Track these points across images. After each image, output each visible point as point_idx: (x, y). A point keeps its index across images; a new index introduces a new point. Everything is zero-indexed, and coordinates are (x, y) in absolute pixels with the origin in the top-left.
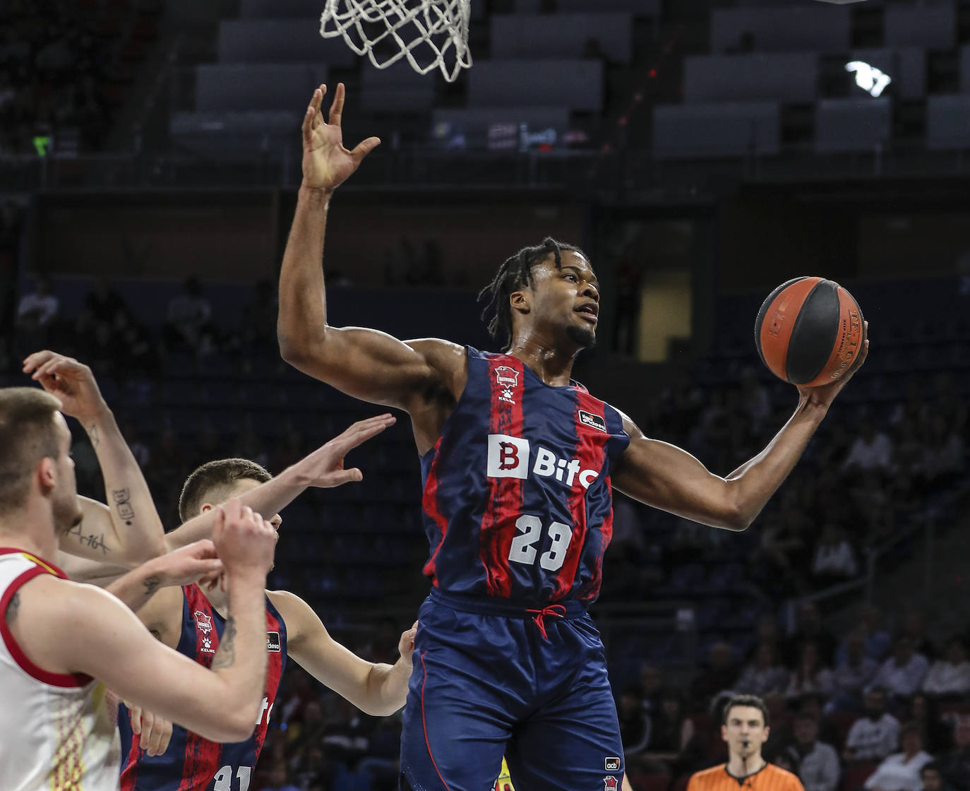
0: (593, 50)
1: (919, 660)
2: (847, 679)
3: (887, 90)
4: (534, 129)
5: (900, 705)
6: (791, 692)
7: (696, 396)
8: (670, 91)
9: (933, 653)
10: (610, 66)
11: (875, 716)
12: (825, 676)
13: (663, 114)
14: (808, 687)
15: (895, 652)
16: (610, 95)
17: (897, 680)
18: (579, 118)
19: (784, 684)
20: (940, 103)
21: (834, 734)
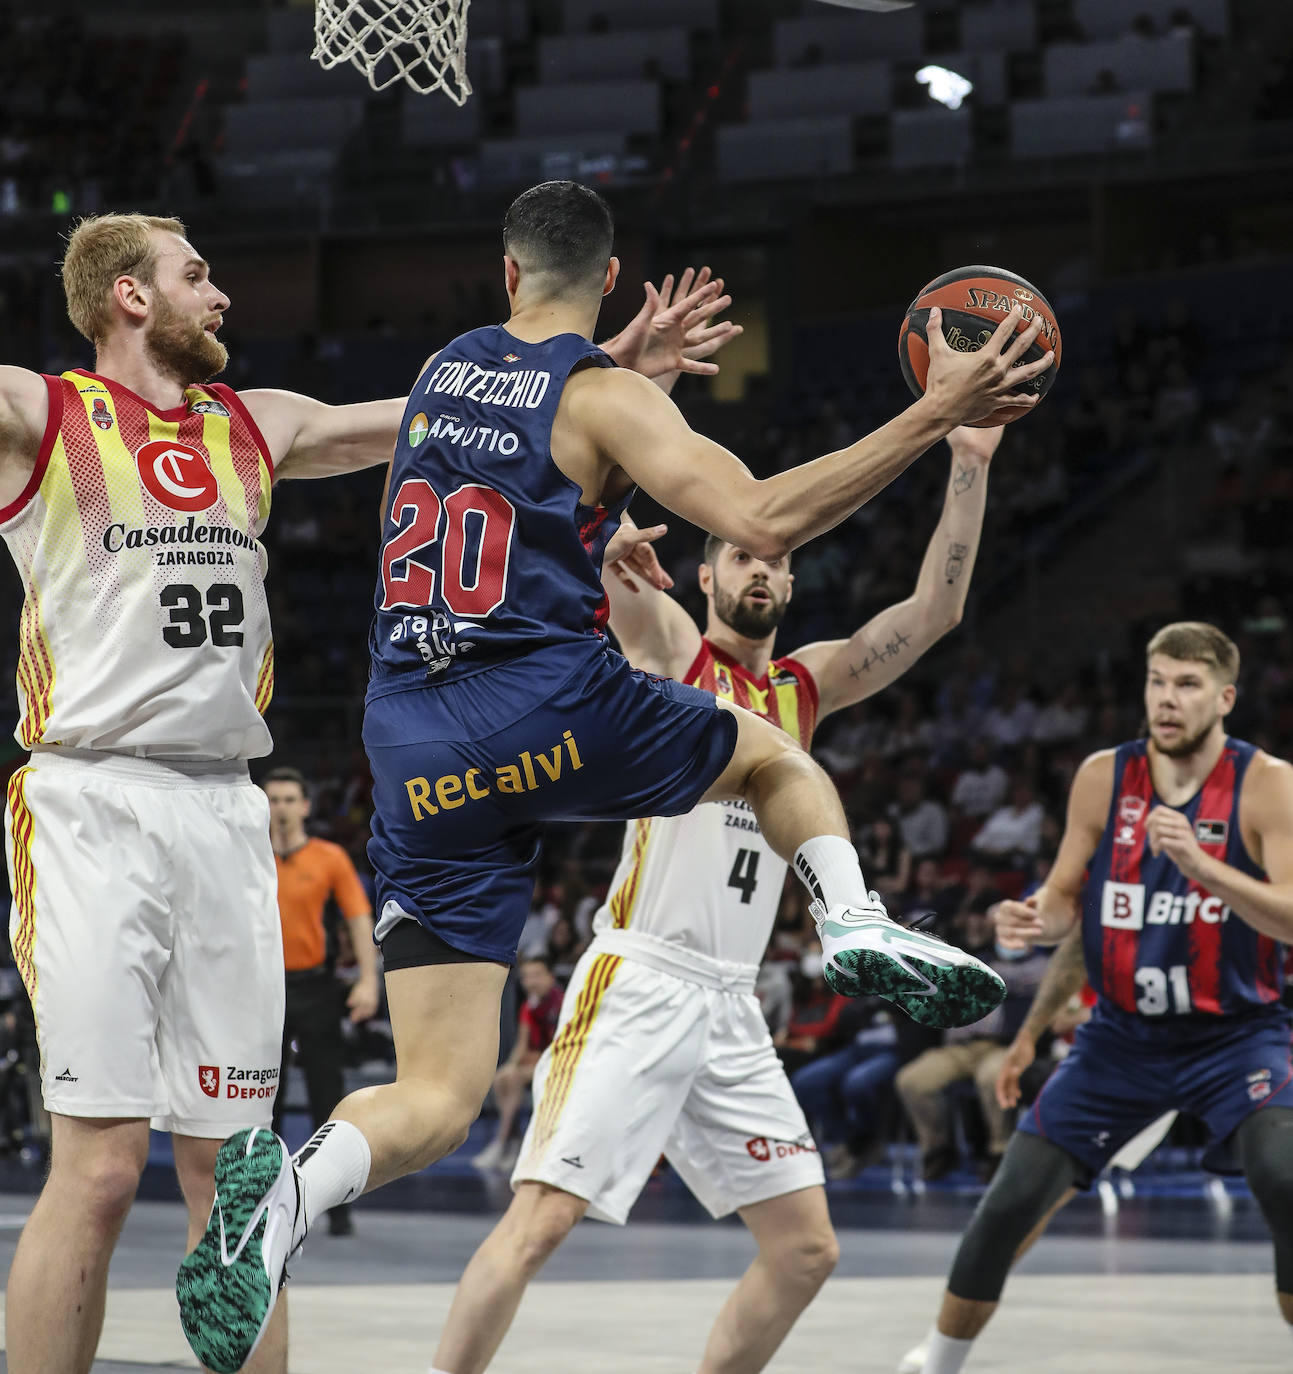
0: (651, 69)
1: (1025, 708)
2: (950, 731)
3: (967, 100)
4: (591, 156)
5: (1008, 757)
6: (890, 748)
7: (773, 436)
8: (733, 109)
9: (1041, 698)
10: (668, 88)
11: (981, 768)
12: (926, 731)
13: (729, 136)
14: (907, 740)
15: (1003, 701)
16: (672, 117)
17: (1004, 729)
18: (636, 143)
19: (881, 740)
20: (1025, 112)
21: (939, 790)
